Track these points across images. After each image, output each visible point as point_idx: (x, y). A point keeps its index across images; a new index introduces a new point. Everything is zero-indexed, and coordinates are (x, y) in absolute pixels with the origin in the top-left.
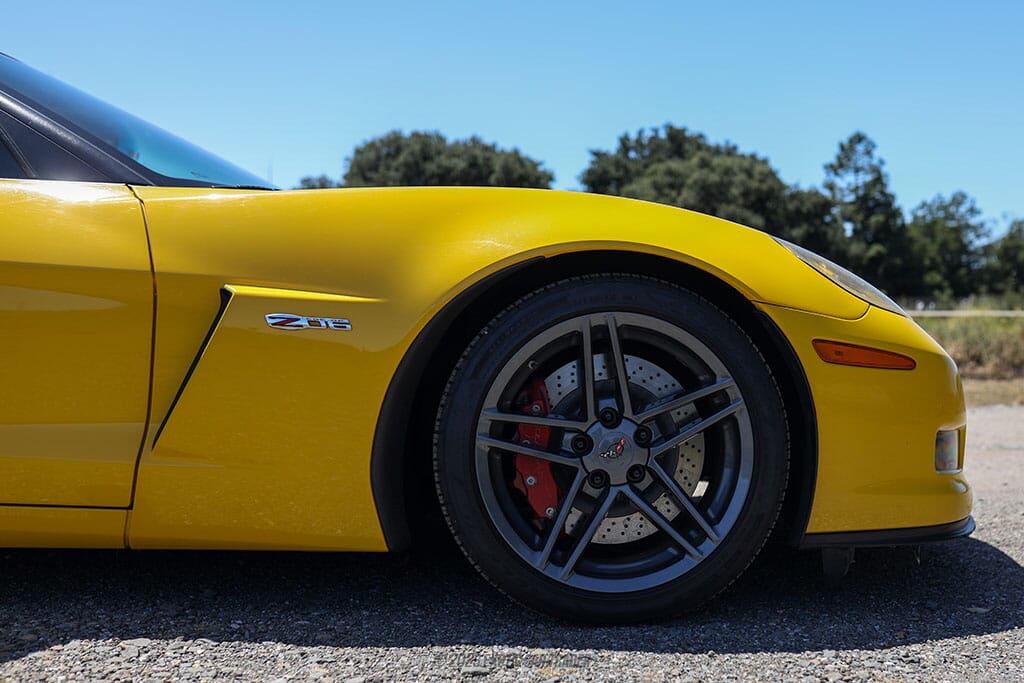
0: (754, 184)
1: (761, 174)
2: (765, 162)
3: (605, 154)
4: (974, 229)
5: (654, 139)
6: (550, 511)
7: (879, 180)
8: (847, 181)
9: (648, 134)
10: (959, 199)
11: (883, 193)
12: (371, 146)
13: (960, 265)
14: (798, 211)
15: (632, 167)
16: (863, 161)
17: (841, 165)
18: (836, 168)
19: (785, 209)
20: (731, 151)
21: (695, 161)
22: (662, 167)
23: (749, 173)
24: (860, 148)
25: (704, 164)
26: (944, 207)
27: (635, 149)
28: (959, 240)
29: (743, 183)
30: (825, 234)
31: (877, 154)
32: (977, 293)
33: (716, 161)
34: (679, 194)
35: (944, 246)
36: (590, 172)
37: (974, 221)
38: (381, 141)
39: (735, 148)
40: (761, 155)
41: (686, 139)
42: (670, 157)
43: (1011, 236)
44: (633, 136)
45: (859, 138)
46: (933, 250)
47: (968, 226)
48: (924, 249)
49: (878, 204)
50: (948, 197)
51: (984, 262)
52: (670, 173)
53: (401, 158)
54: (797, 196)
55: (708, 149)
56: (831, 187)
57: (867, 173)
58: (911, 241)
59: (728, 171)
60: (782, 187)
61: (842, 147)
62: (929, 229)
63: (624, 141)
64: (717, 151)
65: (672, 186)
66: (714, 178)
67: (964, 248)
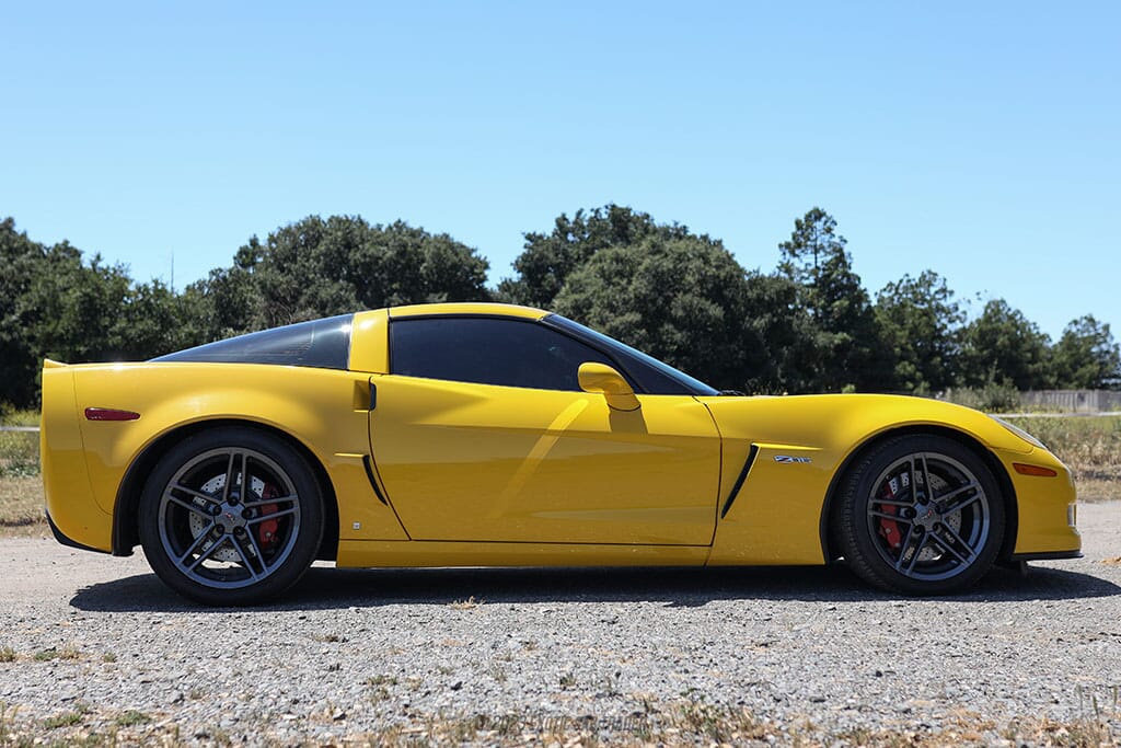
0: (712, 271)
1: (718, 258)
2: (719, 243)
3: (541, 237)
4: (947, 312)
5: (595, 220)
6: (897, 545)
7: (841, 259)
8: (805, 261)
9: (588, 214)
10: (927, 279)
11: (846, 275)
12: (287, 232)
13: (933, 354)
14: (759, 300)
15: (573, 252)
16: (823, 239)
17: (799, 246)
18: (792, 248)
19: (745, 297)
20: (680, 233)
21: (645, 245)
22: (609, 253)
23: (705, 258)
24: (819, 225)
25: (656, 250)
26: (913, 288)
27: (573, 231)
28: (930, 325)
29: (699, 270)
30: (790, 322)
31: (837, 231)
32: (953, 385)
33: (668, 246)
34: (630, 282)
35: (914, 331)
36: (525, 258)
37: (947, 303)
38: (298, 228)
39: (685, 228)
40: (713, 237)
41: (630, 219)
42: (614, 241)
43: (988, 319)
44: (571, 217)
45: (817, 215)
46: (902, 336)
47: (940, 309)
48: (892, 336)
49: (841, 288)
50: (916, 276)
51: (958, 349)
52: (618, 259)
53: (322, 248)
54: (758, 282)
55: (655, 231)
56: (788, 268)
57: (827, 253)
58: (879, 326)
59: (681, 257)
60: (741, 271)
61: (798, 223)
62: (898, 313)
63: (561, 222)
64: (666, 233)
65: (620, 274)
66: (668, 264)
67: (936, 334)
